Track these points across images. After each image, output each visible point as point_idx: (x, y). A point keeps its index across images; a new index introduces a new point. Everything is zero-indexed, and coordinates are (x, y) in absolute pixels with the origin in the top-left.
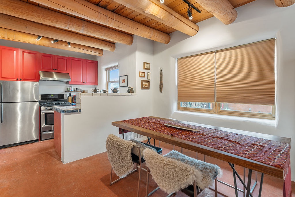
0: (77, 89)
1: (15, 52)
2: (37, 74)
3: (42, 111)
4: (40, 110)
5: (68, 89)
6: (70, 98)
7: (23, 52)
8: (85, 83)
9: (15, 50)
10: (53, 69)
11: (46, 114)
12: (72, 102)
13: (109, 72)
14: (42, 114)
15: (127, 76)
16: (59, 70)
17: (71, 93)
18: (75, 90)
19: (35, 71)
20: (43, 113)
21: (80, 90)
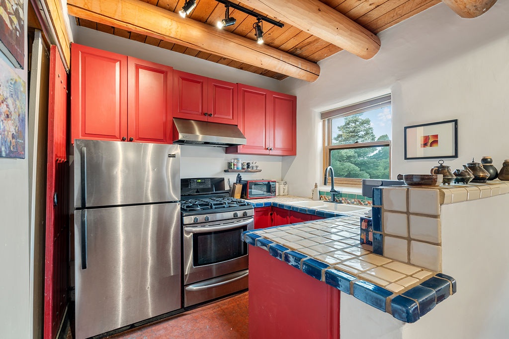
0: (248, 164)
1: (118, 64)
2: (169, 126)
3: (186, 229)
4: (182, 224)
5: (229, 164)
6: (239, 187)
7: (138, 67)
8: (271, 149)
9: (117, 61)
10: (205, 114)
11: (196, 236)
12: (242, 197)
13: (328, 123)
14: (185, 235)
15: (456, 121)
16: (216, 116)
17: (241, 174)
18: (245, 167)
19: (164, 119)
20: (188, 233)
21: (255, 168)
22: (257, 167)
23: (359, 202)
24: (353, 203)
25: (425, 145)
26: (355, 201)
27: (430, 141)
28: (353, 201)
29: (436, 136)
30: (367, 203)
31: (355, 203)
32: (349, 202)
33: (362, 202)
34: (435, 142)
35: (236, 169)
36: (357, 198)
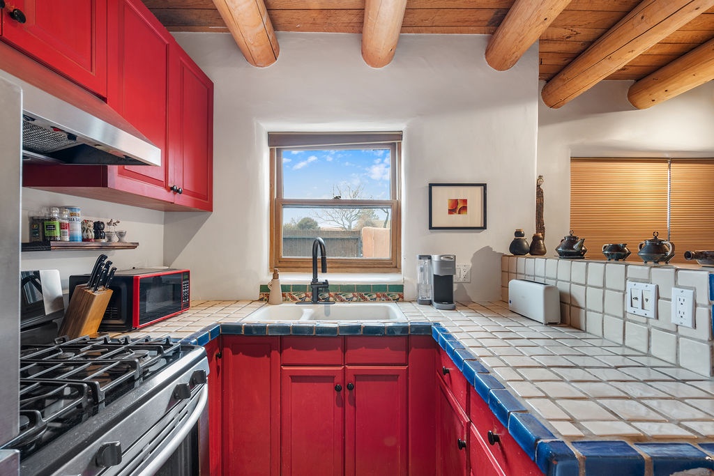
15: (484, 185)
21: (115, 239)
22: (121, 235)
23: (362, 296)
24: (350, 300)
25: (451, 211)
26: (354, 296)
27: (458, 207)
28: (350, 295)
29: (465, 201)
30: (375, 296)
31: (355, 299)
32: (344, 298)
33: (366, 296)
34: (465, 208)
35: (67, 238)
36: (358, 291)
